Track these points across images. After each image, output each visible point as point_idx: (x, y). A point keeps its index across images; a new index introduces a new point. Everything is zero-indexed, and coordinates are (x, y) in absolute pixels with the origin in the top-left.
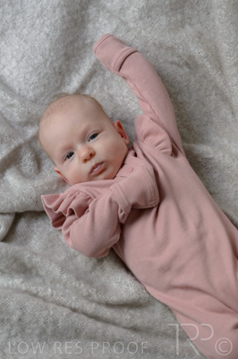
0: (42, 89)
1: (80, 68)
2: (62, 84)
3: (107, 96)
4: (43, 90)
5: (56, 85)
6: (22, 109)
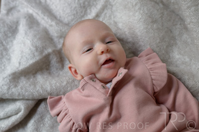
0: (73, 17)
1: (97, 4)
2: (86, 13)
3: (112, 23)
5: (82, 15)
6: (57, 28)
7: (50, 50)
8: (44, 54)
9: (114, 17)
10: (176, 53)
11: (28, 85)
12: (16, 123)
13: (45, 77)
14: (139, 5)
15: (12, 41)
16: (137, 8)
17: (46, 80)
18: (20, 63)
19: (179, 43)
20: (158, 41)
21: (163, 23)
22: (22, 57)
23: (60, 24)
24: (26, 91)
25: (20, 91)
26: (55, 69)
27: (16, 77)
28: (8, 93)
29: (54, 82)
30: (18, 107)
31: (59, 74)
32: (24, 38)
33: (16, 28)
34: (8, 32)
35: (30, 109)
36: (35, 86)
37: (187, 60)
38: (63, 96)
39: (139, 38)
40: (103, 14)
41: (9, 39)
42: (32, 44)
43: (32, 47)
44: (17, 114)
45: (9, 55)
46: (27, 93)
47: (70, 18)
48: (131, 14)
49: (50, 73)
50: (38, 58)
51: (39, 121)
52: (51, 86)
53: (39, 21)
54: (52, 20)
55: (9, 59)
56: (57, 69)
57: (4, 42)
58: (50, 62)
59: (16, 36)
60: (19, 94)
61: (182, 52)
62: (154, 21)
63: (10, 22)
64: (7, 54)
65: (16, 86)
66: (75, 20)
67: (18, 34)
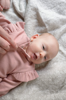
3: (58, 60)
4: (64, 41)
5: (64, 45)
6: (58, 32)
7: (47, 27)
8: (45, 24)
9: (60, 61)
10: (35, 89)
11: (31, 14)
12: (16, 8)
13: (35, 23)
14: (63, 73)
15: (55, 11)
16: (62, 72)
17: (32, 23)
18: (43, 13)
19: (40, 92)
20: (43, 80)
21: (52, 85)
22: (46, 14)
23: (60, 34)
24: (28, 13)
25: (29, 11)
26: (38, 29)
27: (36, 10)
28: (29, 6)
29: (31, 26)
30: (22, 9)
31: (35, 30)
32: (55, 16)
33: (61, 14)
34: (60, 10)
35: (21, 15)
36: (30, 18)
37: (30, 93)
38: (24, 29)
39: (46, 71)
40: (63, 56)
41: (56, 10)
42: (51, 19)
43: (50, 19)
44: (20, 9)
45: (48, 9)
46: (27, 13)
47: (63, 40)
48: (59, 69)
49: (36, 26)
50: (44, 21)
51: (15, 18)
52: (29, 24)
53: (64, 25)
54: (63, 30)
55: (46, 9)
56: (38, 30)
57: (55, 8)
58: (42, 27)
59: (57, 14)
60: (28, 10)
61: (35, 92)
62: (53, 80)
63: (64, 11)
64: (49, 8)
65: (32, 9)
66: (62, 42)
67: (58, 14)
